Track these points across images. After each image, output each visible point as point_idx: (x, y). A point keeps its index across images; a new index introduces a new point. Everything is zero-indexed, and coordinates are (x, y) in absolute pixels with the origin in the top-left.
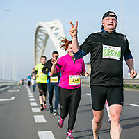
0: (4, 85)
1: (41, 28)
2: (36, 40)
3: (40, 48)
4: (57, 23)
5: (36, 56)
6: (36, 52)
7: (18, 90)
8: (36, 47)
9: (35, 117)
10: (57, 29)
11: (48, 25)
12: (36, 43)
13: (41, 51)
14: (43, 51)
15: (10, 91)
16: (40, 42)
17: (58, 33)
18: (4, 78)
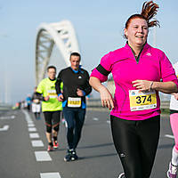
1: (44, 32)
2: (37, 48)
3: (43, 59)
4: (66, 25)
5: (37, 70)
6: (37, 63)
7: (13, 117)
8: (37, 58)
9: (36, 153)
10: (66, 33)
11: (53, 27)
12: (37, 53)
13: (44, 63)
16: (42, 51)
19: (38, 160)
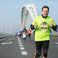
0: (6, 36)
1: (25, 8)
2: (22, 14)
5: (22, 22)
6: (22, 20)
7: (13, 39)
8: (22, 18)
9: (22, 52)
10: (33, 8)
11: (28, 6)
12: (22, 16)
13: (25, 19)
14: (26, 20)
15: (9, 39)
16: (24, 15)
17: (33, 11)
18: (6, 33)
19: (22, 54)
